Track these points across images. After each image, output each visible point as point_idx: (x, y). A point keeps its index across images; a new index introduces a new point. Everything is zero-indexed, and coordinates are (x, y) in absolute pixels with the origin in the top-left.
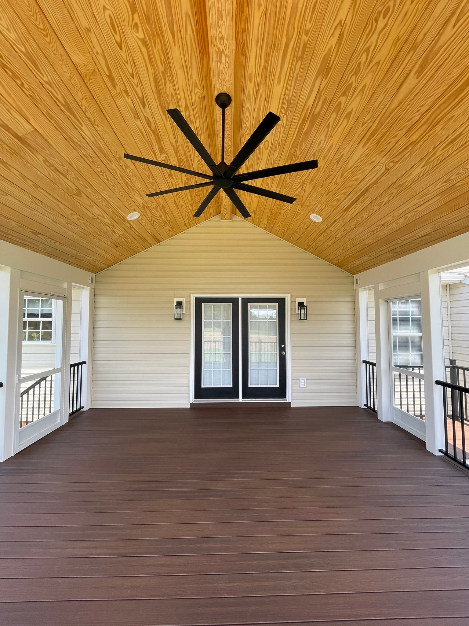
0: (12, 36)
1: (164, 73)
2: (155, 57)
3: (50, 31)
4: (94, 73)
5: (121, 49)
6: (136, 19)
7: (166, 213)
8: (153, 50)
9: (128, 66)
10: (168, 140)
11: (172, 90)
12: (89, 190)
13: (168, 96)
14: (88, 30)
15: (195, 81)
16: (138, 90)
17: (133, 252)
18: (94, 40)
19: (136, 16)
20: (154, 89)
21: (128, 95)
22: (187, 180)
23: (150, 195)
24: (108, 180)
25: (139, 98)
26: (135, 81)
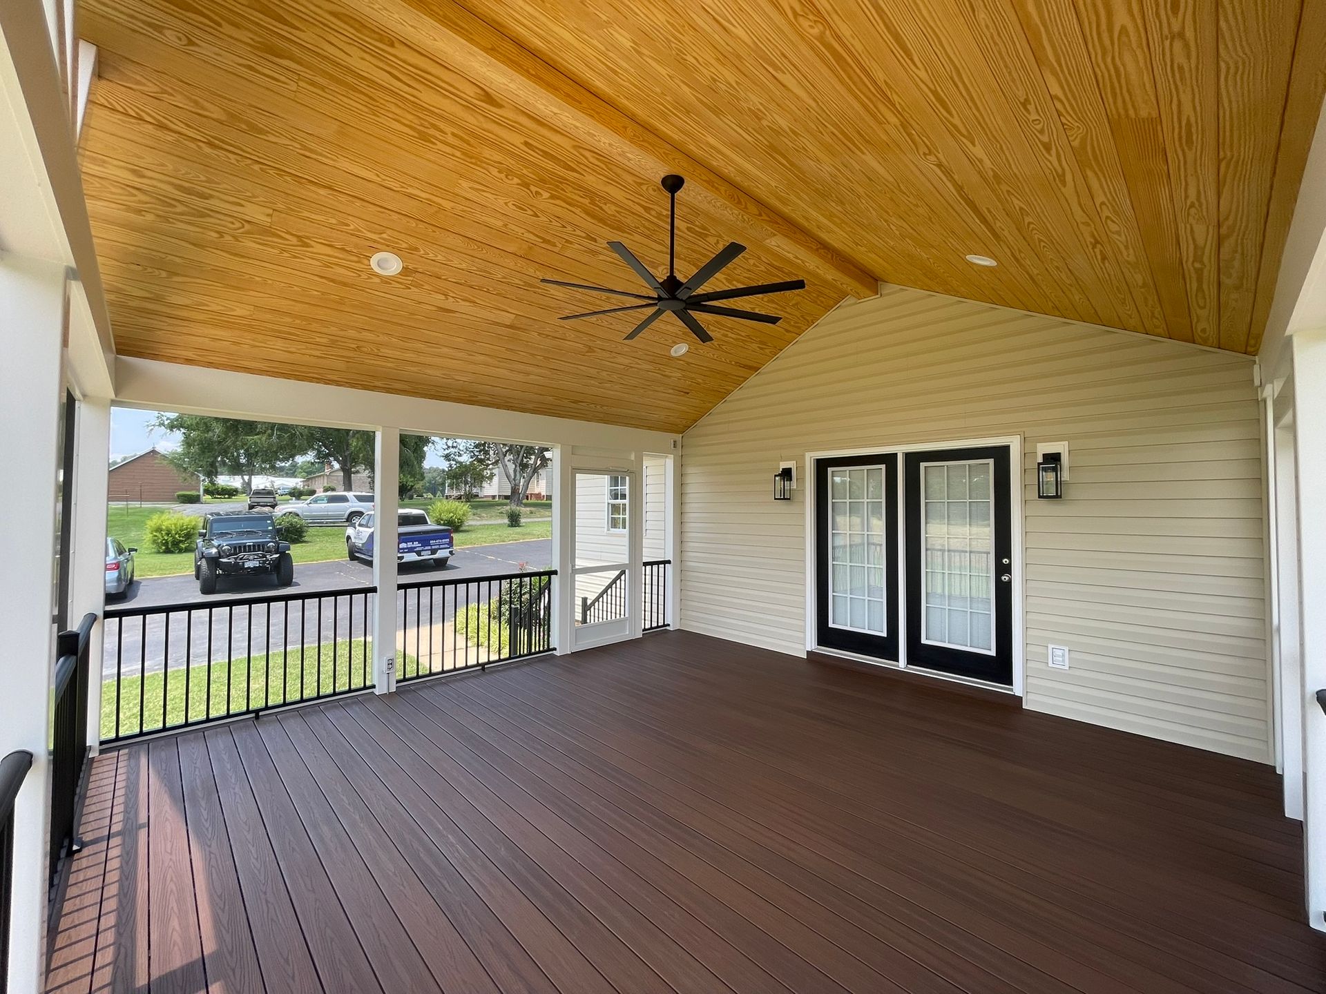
0: (464, 266)
1: (593, 202)
2: (572, 199)
3: (483, 246)
4: (530, 248)
5: (538, 217)
6: (533, 189)
7: (731, 329)
8: (566, 196)
9: (554, 223)
10: (653, 252)
11: (613, 208)
12: (598, 342)
13: (614, 216)
14: (505, 225)
15: (635, 182)
16: (578, 232)
17: (722, 395)
18: (513, 227)
19: (532, 188)
20: (593, 221)
21: (571, 243)
22: (728, 275)
23: (631, 336)
24: (611, 324)
25: (584, 238)
26: (569, 228)
